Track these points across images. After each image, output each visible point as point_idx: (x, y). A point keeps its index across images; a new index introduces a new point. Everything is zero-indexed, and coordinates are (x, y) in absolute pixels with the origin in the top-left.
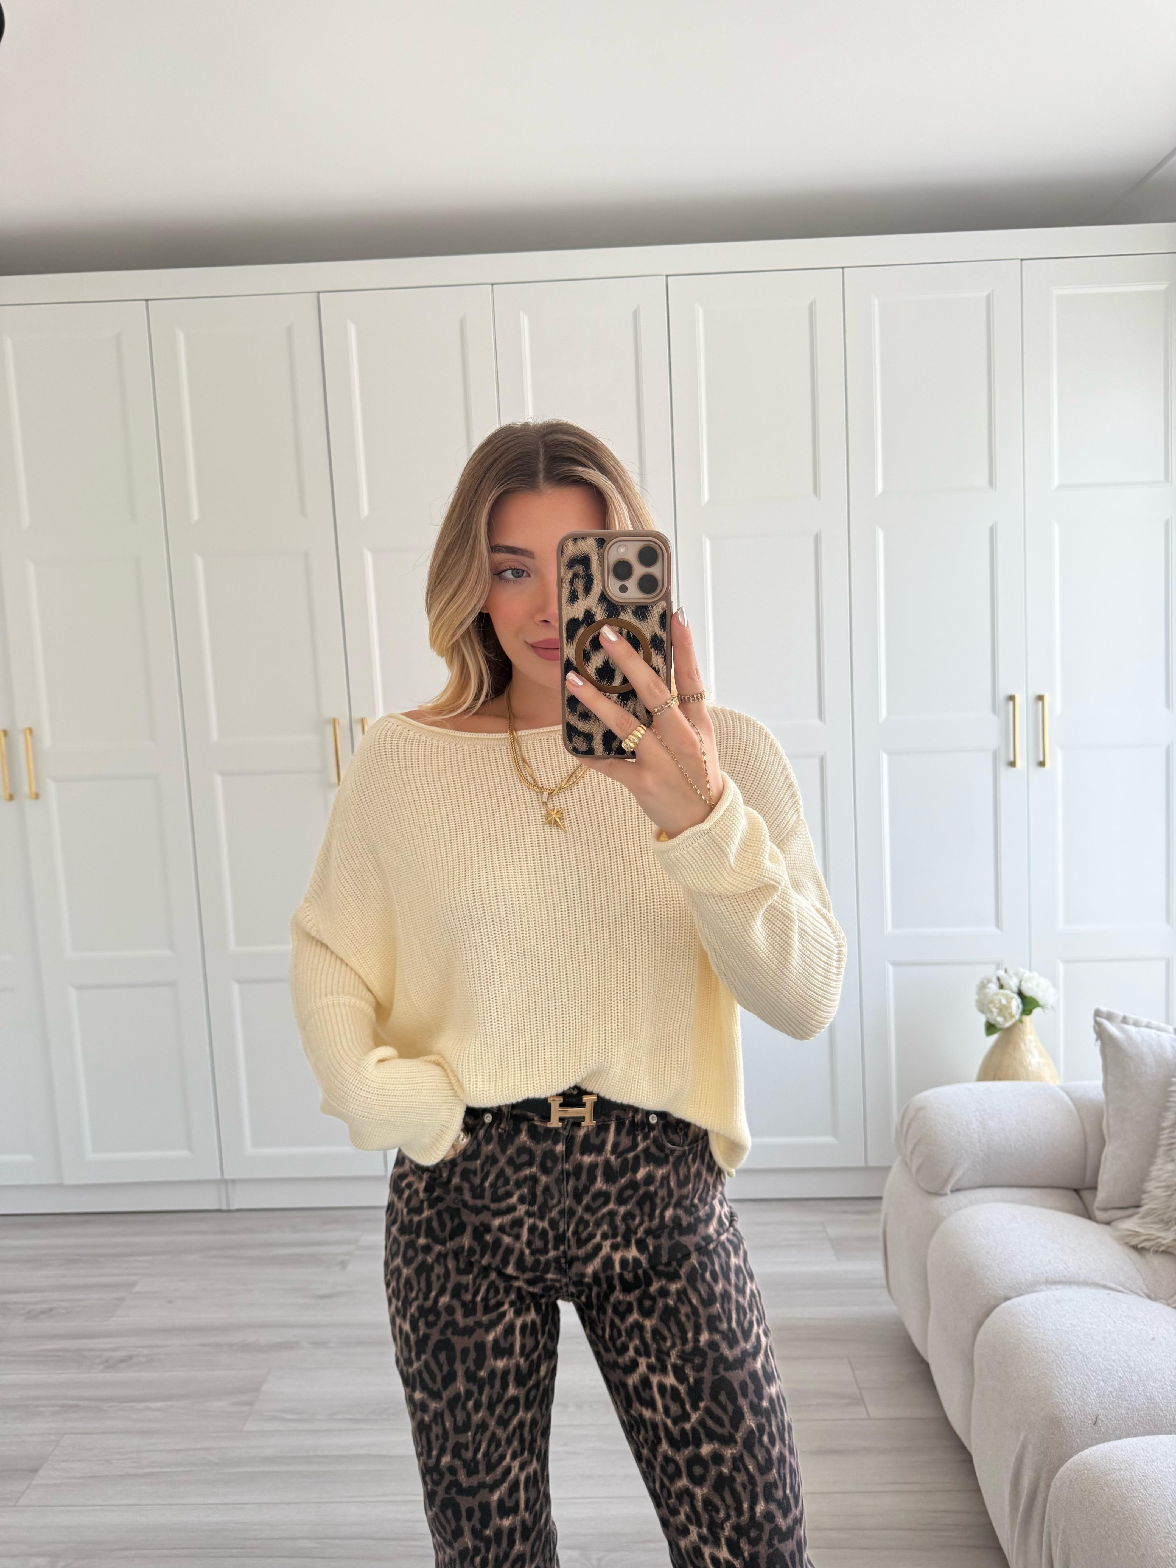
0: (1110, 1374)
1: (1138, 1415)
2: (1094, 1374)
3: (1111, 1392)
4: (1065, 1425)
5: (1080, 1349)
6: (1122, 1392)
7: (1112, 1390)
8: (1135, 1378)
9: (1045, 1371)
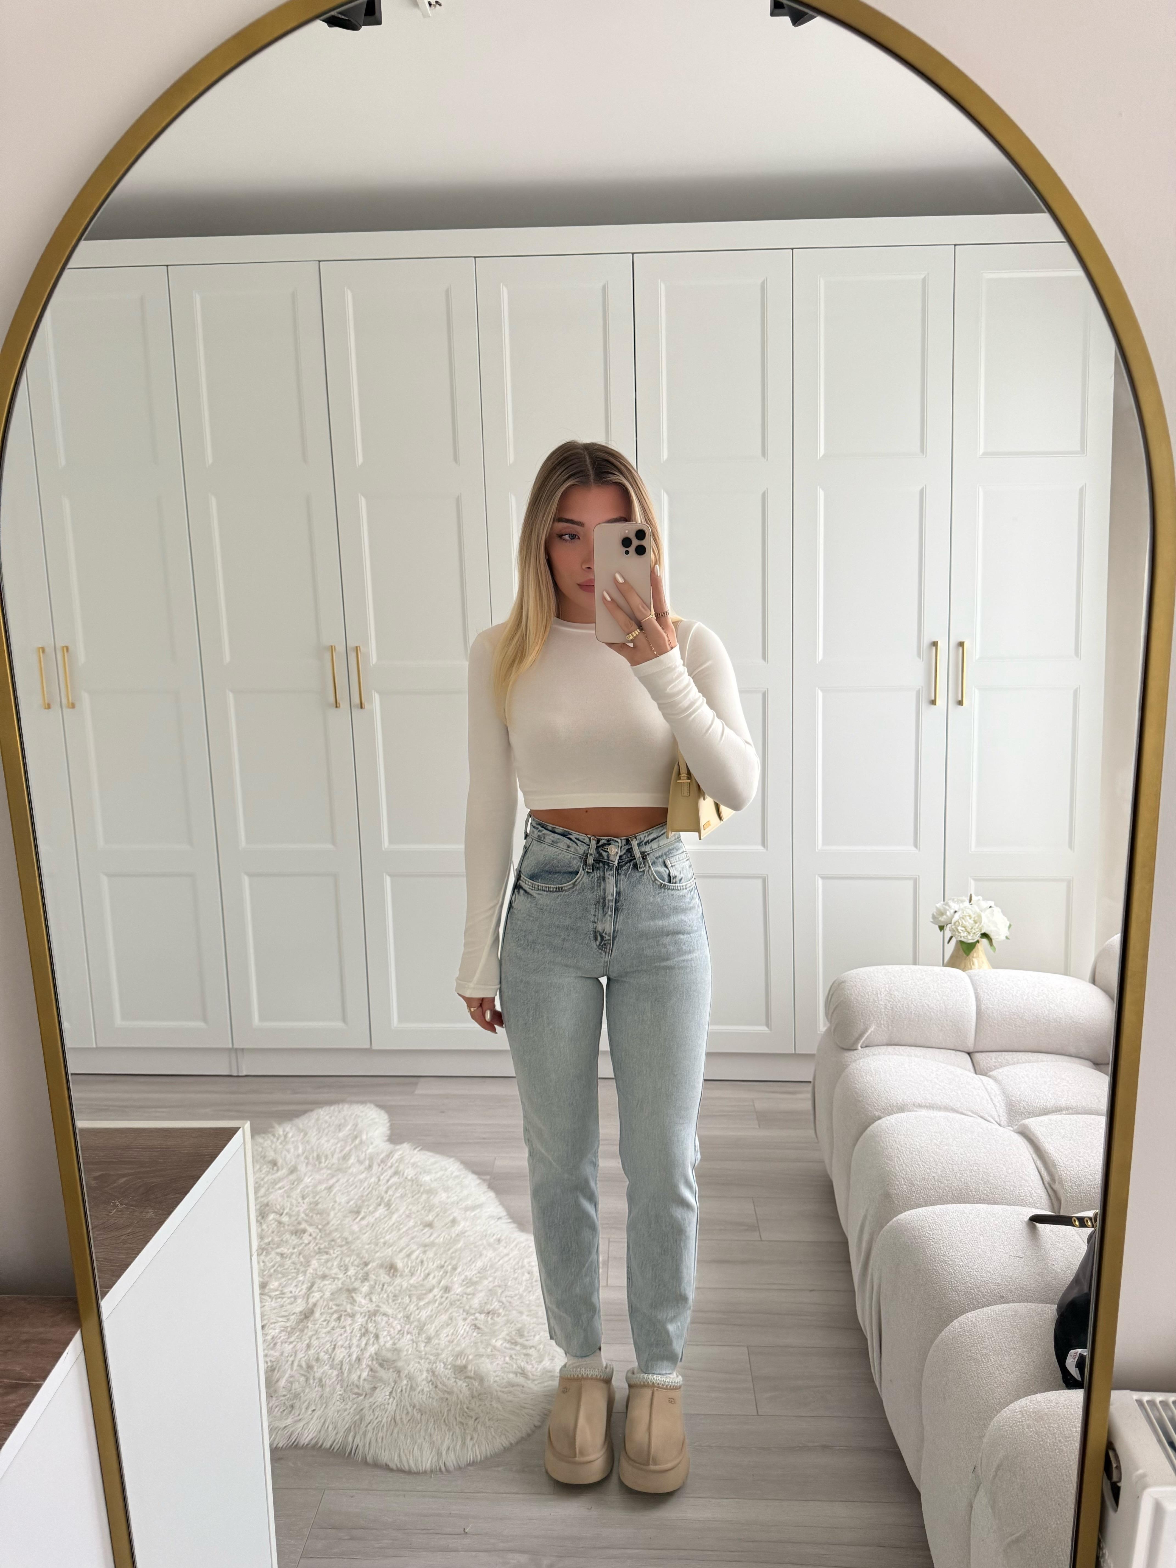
0: (936, 1165)
1: (952, 1194)
2: (924, 1164)
3: (934, 1177)
4: (895, 1200)
5: (918, 1147)
6: (942, 1177)
7: (935, 1175)
8: (956, 1168)
9: (889, 1162)
